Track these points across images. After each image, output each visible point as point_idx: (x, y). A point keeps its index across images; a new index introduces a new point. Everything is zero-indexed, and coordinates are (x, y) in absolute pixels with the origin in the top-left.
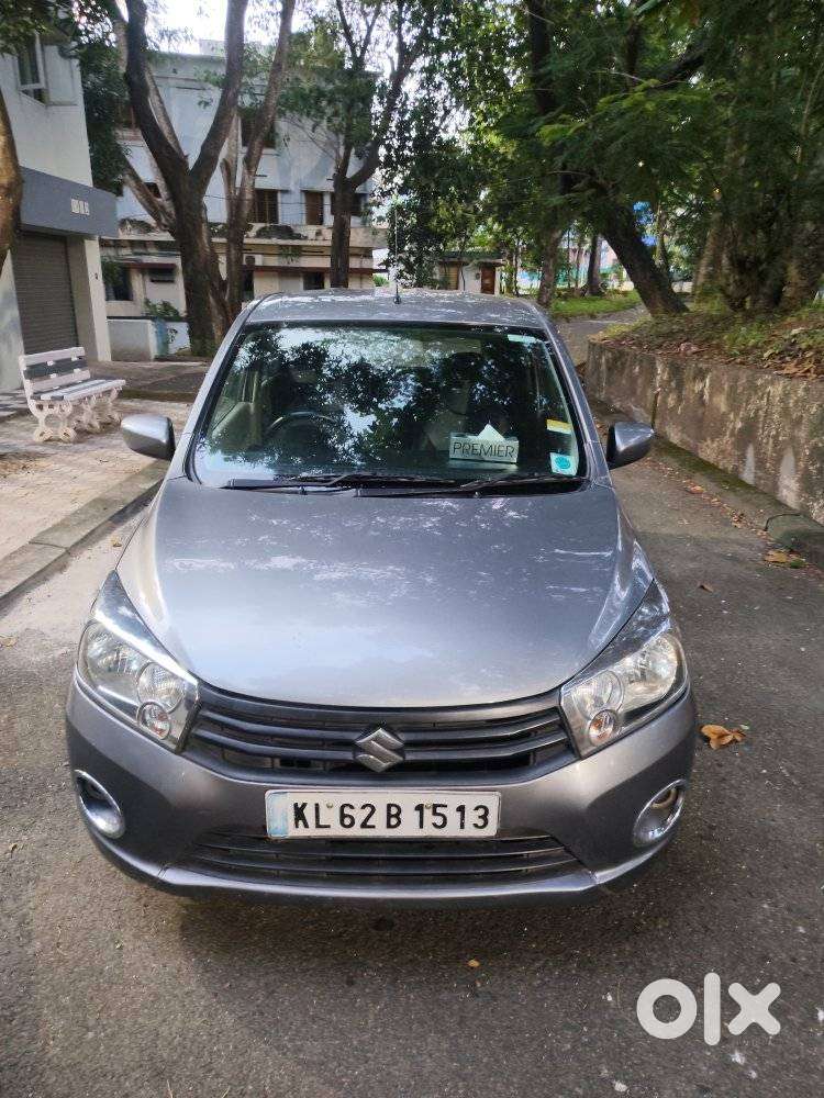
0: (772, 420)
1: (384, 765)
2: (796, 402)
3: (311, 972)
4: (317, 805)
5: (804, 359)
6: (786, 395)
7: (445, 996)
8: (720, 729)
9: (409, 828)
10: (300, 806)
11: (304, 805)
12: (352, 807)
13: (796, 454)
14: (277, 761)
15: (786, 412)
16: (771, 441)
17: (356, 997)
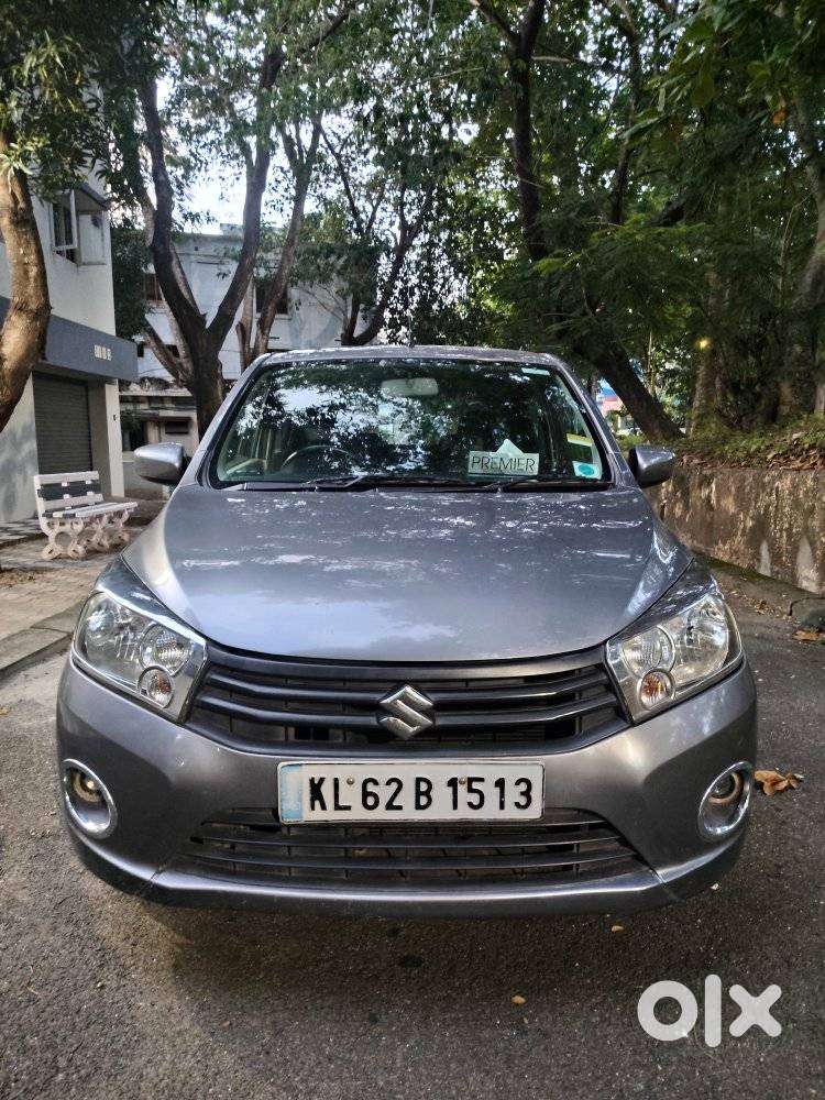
0: (783, 513)
1: (411, 730)
2: (806, 492)
3: (326, 1010)
4: (336, 780)
5: (808, 457)
6: (795, 487)
7: (486, 1034)
8: (772, 774)
9: (441, 810)
10: (316, 782)
11: (322, 780)
12: (376, 783)
13: (812, 544)
14: (292, 731)
15: (796, 504)
16: (785, 534)
17: (381, 1035)
